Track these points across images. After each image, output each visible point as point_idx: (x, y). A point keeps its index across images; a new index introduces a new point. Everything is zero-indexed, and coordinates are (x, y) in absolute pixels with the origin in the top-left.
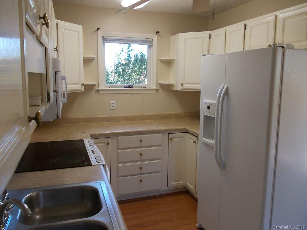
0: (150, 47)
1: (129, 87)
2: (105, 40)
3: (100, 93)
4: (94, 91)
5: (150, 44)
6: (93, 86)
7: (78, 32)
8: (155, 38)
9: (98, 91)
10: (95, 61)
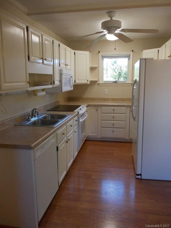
0: (129, 59)
1: (115, 82)
2: (103, 57)
3: (100, 85)
4: (97, 84)
5: (129, 58)
6: (96, 82)
7: (86, 55)
8: (131, 54)
9: (99, 84)
10: (97, 69)
